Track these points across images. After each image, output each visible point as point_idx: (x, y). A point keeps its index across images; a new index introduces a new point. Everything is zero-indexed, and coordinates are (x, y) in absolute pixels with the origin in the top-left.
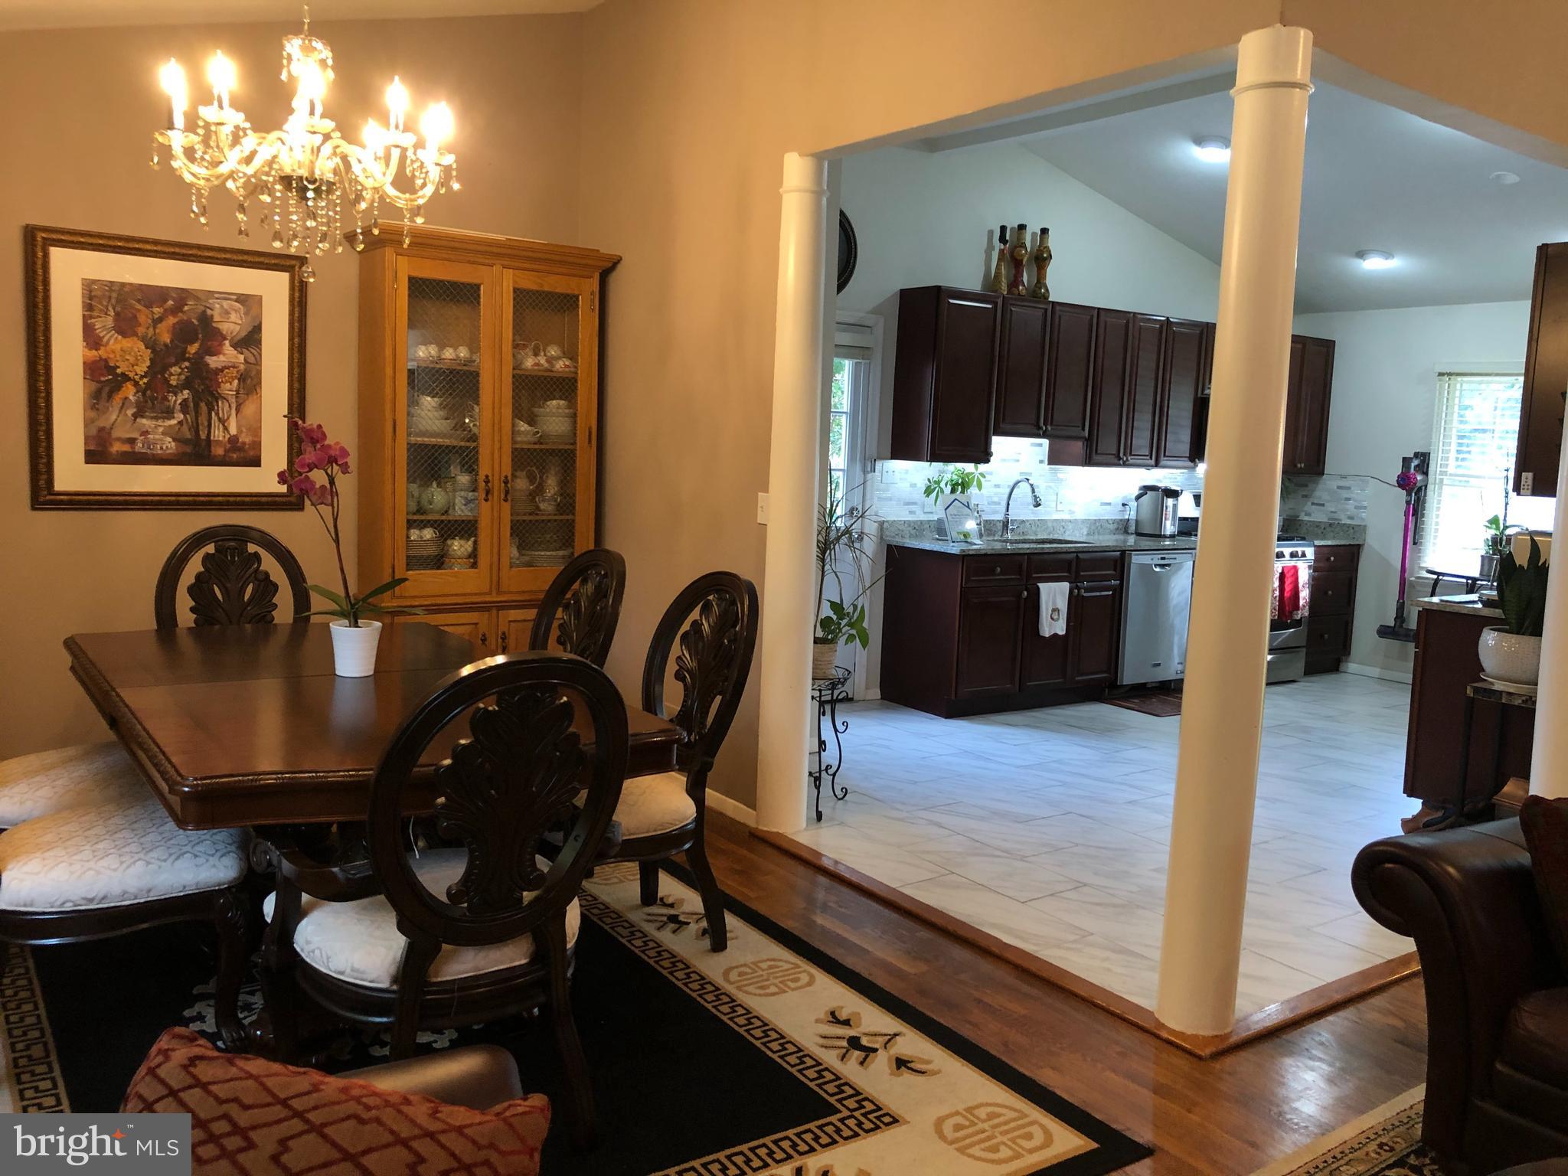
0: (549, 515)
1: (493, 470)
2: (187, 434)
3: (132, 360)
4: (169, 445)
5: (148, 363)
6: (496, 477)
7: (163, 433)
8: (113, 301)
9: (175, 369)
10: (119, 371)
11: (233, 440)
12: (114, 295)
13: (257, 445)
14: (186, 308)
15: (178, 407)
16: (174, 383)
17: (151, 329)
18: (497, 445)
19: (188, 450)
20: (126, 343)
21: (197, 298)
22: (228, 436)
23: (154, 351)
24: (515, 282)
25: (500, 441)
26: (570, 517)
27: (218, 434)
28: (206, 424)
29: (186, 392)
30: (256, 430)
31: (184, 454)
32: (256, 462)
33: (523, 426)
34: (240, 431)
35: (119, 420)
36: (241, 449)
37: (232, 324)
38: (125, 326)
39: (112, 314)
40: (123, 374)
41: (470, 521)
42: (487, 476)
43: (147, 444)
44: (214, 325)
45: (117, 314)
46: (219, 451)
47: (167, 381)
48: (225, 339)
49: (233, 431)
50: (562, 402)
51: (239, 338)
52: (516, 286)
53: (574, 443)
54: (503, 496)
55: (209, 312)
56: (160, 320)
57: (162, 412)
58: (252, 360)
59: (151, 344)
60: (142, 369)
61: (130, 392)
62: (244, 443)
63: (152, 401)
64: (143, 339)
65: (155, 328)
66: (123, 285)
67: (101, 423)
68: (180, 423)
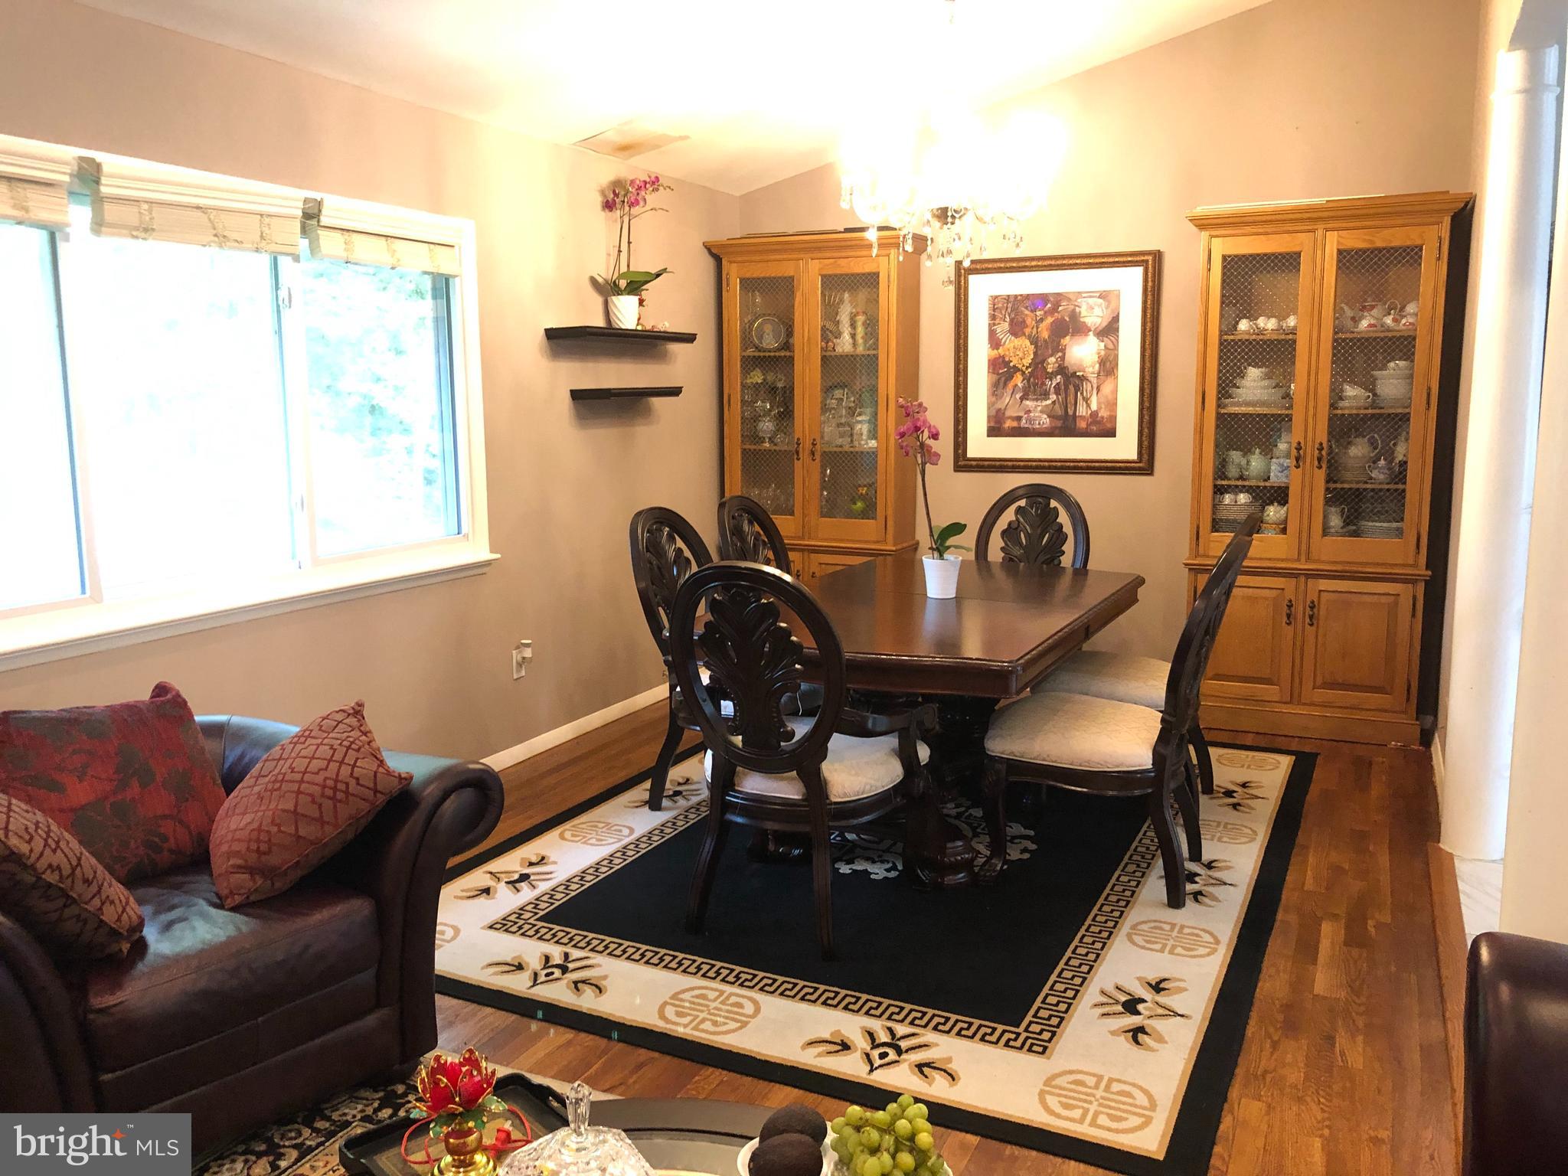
0: (1380, 483)
1: (1305, 438)
2: (1059, 411)
3: (1021, 355)
4: (1045, 421)
5: (1032, 356)
6: (1310, 444)
7: (1041, 412)
8: (1009, 310)
9: (1052, 360)
10: (1012, 364)
11: (1094, 414)
12: (1010, 305)
13: (1113, 418)
14: (1060, 308)
15: (1052, 390)
16: (1050, 370)
17: (1035, 329)
18: (1311, 412)
19: (1059, 425)
20: (1017, 342)
21: (1069, 300)
22: (1089, 412)
23: (1036, 347)
24: (1339, 243)
25: (1315, 408)
26: (1401, 486)
27: (1082, 410)
28: (1073, 402)
29: (1059, 377)
30: (1112, 405)
31: (1056, 428)
32: (1111, 433)
33: (1350, 391)
34: (1099, 408)
35: (1010, 402)
36: (1099, 423)
37: (1094, 315)
38: (1017, 328)
39: (1008, 319)
40: (1014, 366)
41: (1280, 488)
42: (1299, 443)
43: (1030, 420)
44: (1082, 320)
45: (1012, 320)
46: (1082, 425)
47: (1045, 369)
48: (1090, 330)
49: (1094, 407)
50: (1401, 363)
51: (1100, 328)
52: (1341, 247)
53: (1409, 406)
54: (1316, 463)
55: (1077, 309)
56: (1042, 320)
57: (1041, 395)
58: (1111, 346)
59: (1035, 341)
60: (1027, 361)
61: (1018, 380)
62: (1103, 417)
63: (1035, 386)
64: (1029, 337)
65: (1037, 328)
66: (1016, 296)
67: (1000, 405)
68: (1054, 402)
